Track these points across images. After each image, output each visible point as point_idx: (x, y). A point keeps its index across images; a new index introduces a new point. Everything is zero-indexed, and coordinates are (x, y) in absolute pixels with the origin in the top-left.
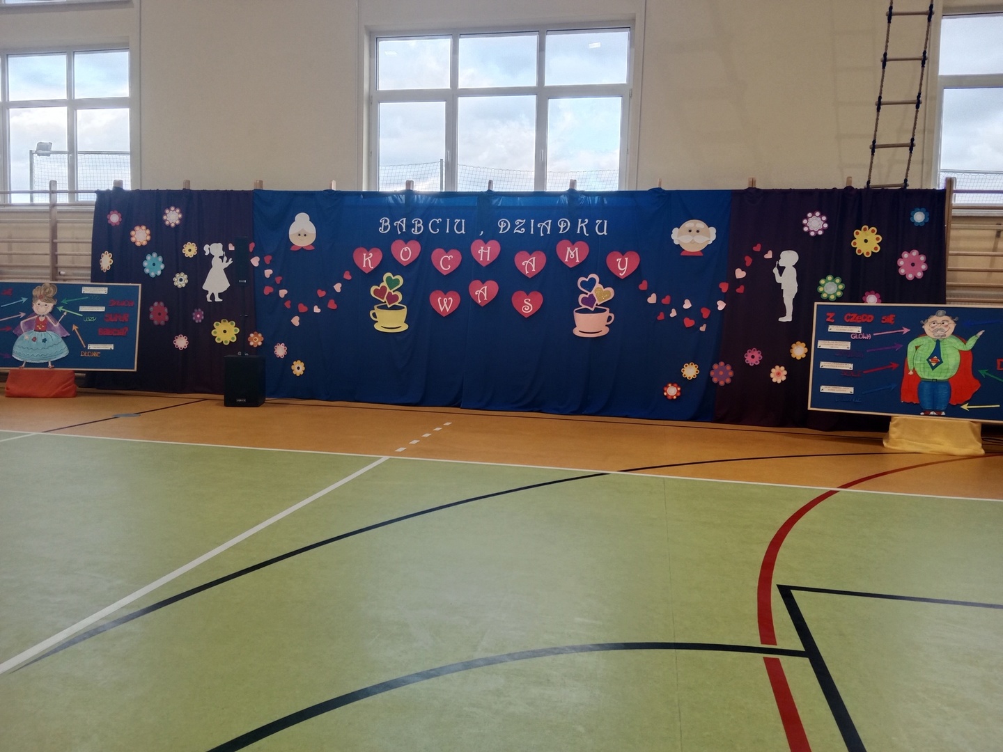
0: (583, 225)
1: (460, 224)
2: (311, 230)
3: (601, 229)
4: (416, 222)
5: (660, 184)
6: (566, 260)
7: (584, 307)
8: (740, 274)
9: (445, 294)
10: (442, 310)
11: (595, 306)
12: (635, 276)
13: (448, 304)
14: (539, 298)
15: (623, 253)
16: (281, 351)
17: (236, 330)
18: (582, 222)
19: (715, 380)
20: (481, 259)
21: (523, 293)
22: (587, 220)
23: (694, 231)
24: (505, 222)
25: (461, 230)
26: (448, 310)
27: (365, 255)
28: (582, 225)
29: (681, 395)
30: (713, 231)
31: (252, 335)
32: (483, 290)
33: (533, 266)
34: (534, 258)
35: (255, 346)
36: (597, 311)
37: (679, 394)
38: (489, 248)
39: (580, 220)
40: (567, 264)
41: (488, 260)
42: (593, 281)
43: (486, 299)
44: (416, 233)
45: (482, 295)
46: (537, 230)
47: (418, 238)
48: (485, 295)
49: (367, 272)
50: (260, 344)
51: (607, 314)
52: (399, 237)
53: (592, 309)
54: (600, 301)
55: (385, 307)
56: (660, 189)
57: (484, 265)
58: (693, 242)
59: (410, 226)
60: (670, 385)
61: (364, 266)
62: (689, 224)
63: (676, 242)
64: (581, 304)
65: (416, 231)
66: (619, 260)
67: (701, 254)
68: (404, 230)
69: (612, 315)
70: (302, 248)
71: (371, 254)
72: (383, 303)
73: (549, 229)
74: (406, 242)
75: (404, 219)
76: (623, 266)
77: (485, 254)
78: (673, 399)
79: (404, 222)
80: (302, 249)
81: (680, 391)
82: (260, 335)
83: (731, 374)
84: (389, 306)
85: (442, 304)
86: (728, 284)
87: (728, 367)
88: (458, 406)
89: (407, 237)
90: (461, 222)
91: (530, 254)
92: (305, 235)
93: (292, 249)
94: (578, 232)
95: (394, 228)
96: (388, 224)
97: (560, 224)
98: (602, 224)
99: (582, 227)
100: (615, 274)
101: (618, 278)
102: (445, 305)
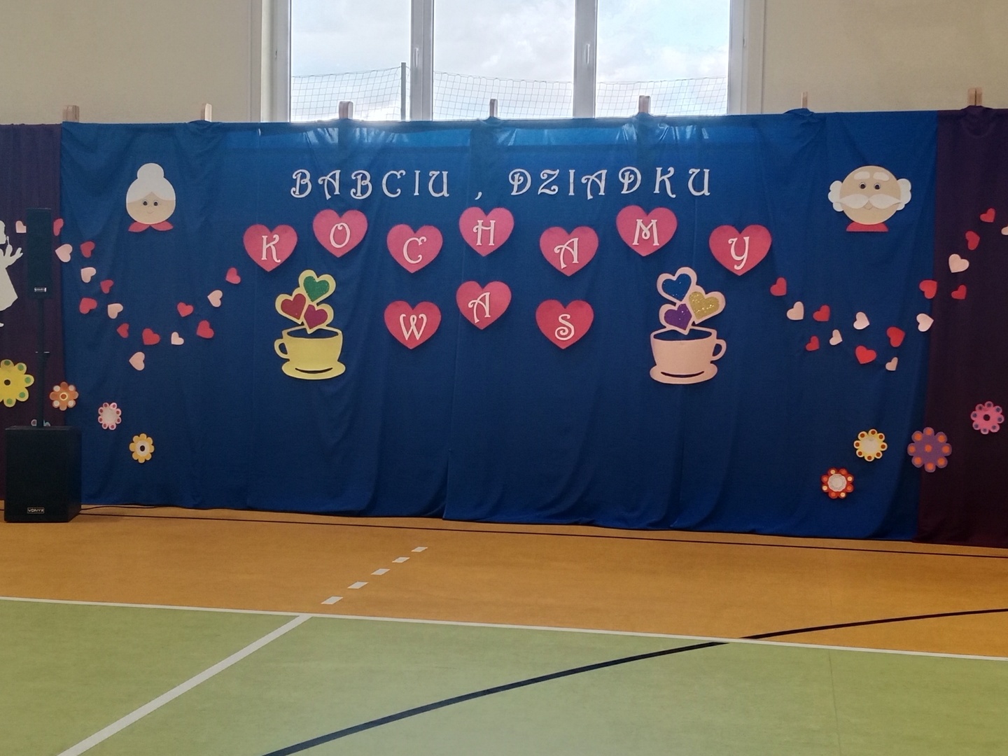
0: (665, 177)
1: (440, 177)
2: (167, 194)
3: (698, 185)
4: (359, 177)
5: (805, 101)
6: (636, 243)
7: (669, 327)
8: (958, 264)
9: (413, 307)
10: (407, 336)
11: (690, 326)
12: (764, 271)
13: (418, 326)
14: (586, 314)
15: (740, 228)
16: (110, 416)
17: (27, 380)
18: (663, 173)
19: (917, 462)
20: (479, 243)
21: (556, 304)
22: (672, 170)
23: (870, 187)
24: (522, 174)
25: (441, 191)
26: (418, 337)
27: (265, 237)
28: (663, 178)
29: (855, 490)
30: (905, 186)
31: (57, 388)
32: (483, 300)
33: (575, 253)
34: (576, 240)
35: (63, 409)
36: (694, 335)
37: (850, 489)
38: (493, 222)
39: (659, 170)
40: (636, 250)
41: (491, 243)
42: (685, 280)
43: (487, 315)
44: (359, 197)
45: (480, 309)
46: (580, 188)
47: (363, 206)
48: (487, 309)
49: (269, 269)
50: (72, 404)
51: (713, 340)
52: (327, 205)
53: (686, 332)
54: (698, 316)
55: (302, 334)
56: (805, 111)
57: (484, 253)
58: (868, 207)
59: (347, 184)
60: (833, 472)
61: (264, 258)
62: (861, 174)
63: (838, 208)
64: (663, 322)
65: (359, 194)
66: (733, 241)
67: (884, 229)
68: (337, 192)
69: (723, 343)
70: (150, 227)
71: (276, 236)
72: (298, 325)
73: (602, 185)
74: (341, 212)
75: (338, 172)
76: (739, 253)
77: (486, 234)
78: (839, 498)
79: (337, 177)
80: (150, 229)
81: (852, 483)
82: (72, 388)
83: (947, 450)
84: (310, 331)
85: (408, 326)
86: (935, 283)
87: (942, 438)
88: (438, 515)
89: (342, 205)
90: (440, 176)
91: (569, 232)
92: (156, 204)
93: (132, 229)
94: (657, 191)
95: (318, 188)
96: (307, 180)
97: (623, 176)
98: (700, 177)
99: (663, 182)
100: (728, 267)
101: (730, 275)
102: (413, 327)
